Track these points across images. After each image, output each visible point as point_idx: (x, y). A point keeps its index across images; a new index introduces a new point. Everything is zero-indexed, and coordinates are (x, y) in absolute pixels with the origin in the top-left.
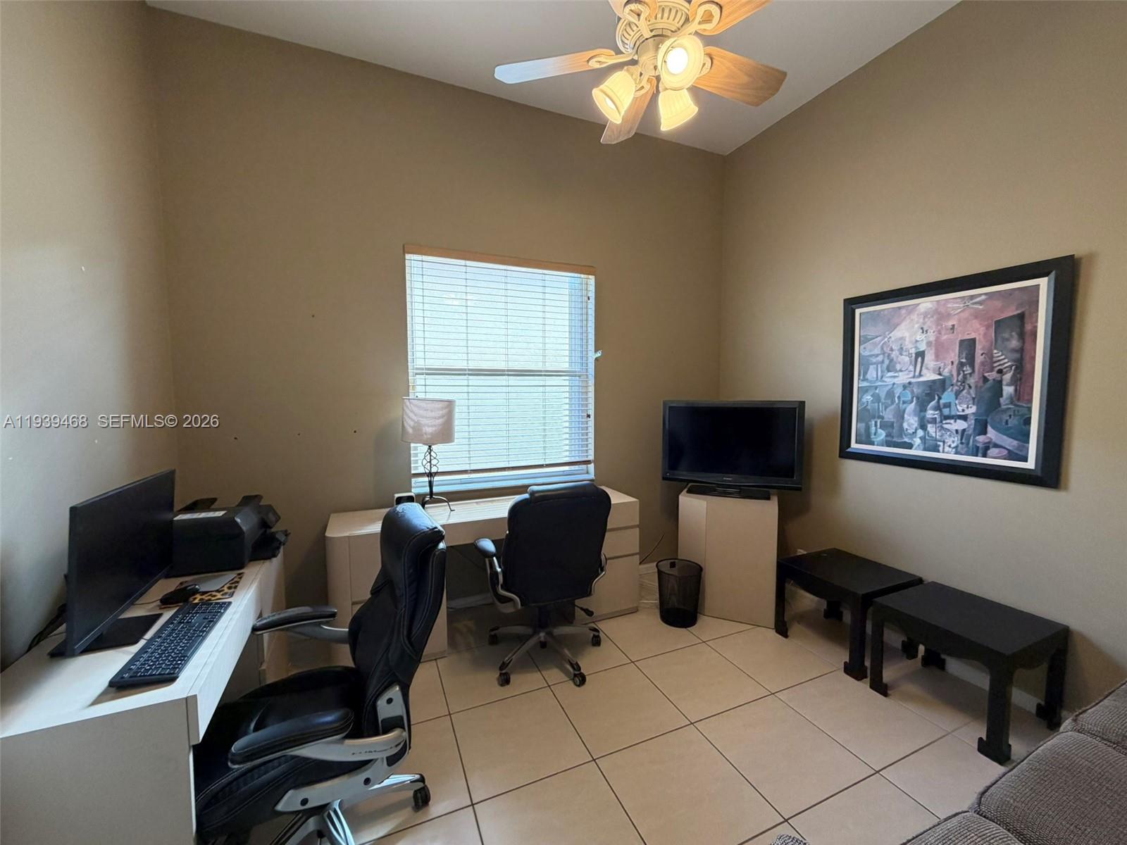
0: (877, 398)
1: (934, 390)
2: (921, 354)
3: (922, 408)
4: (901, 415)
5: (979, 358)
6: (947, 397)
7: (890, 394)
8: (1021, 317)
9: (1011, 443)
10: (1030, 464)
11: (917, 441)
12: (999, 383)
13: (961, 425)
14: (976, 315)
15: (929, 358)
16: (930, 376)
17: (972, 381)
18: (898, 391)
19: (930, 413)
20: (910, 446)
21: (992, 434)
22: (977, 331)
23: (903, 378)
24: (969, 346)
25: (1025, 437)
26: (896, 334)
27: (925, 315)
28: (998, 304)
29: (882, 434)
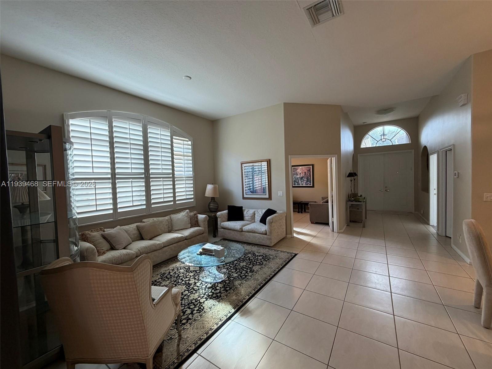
0: (296, 179)
1: (302, 178)
2: (300, 173)
3: (301, 180)
4: (299, 181)
5: (306, 174)
6: (304, 178)
7: (297, 178)
8: (310, 170)
9: (310, 183)
10: (311, 185)
11: (301, 184)
12: (308, 177)
13: (305, 182)
14: (306, 169)
15: (301, 174)
16: (302, 176)
17: (306, 176)
18: (298, 178)
19: (302, 181)
20: (300, 185)
21: (308, 182)
22: (306, 171)
23: (299, 176)
24: (305, 172)
25: (311, 183)
26: (297, 171)
27: (301, 169)
28: (307, 168)
29: (297, 184)
